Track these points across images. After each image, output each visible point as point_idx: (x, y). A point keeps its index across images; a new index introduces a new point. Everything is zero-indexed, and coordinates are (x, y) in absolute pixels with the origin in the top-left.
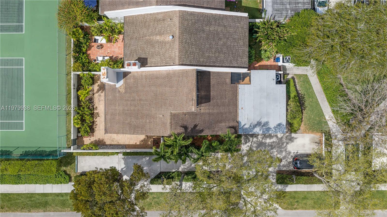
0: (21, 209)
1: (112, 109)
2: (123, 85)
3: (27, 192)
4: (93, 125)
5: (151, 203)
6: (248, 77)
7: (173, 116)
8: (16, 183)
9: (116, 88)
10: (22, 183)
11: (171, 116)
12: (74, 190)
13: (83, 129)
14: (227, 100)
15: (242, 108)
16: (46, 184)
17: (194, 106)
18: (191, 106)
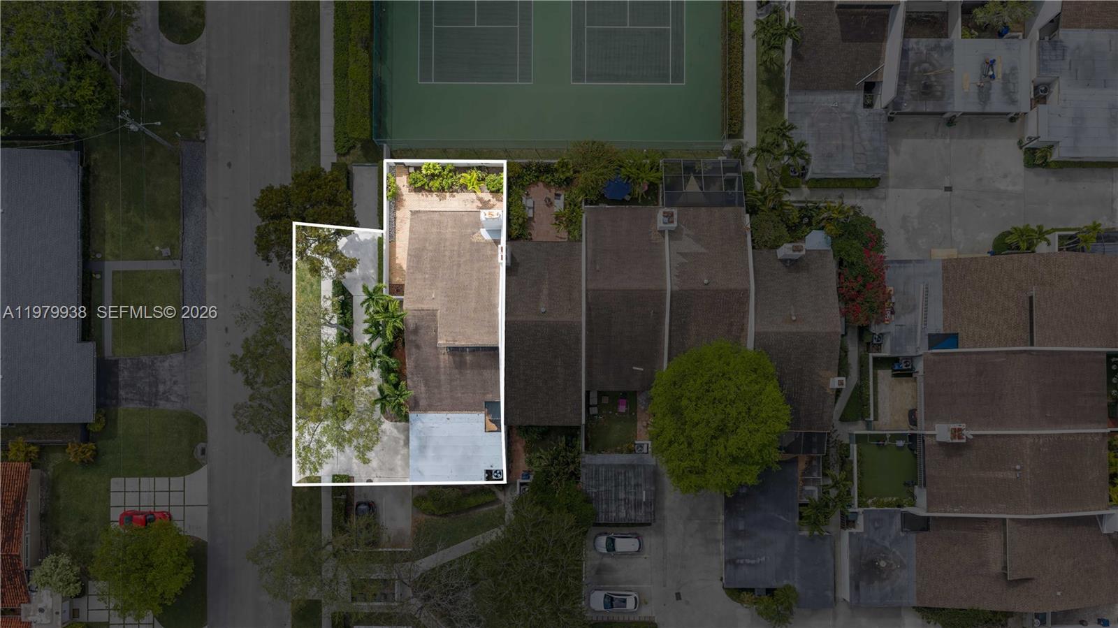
0: (295, 78)
1: (448, 222)
2: (483, 239)
3: (322, 87)
4: (427, 191)
5: (303, 281)
6: (496, 429)
7: (432, 314)
8: (335, 72)
9: (479, 229)
10: (335, 80)
11: (433, 310)
12: (325, 172)
13: (419, 176)
14: (460, 395)
15: (448, 419)
16: (335, 117)
17: (445, 342)
18: (445, 338)
